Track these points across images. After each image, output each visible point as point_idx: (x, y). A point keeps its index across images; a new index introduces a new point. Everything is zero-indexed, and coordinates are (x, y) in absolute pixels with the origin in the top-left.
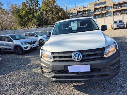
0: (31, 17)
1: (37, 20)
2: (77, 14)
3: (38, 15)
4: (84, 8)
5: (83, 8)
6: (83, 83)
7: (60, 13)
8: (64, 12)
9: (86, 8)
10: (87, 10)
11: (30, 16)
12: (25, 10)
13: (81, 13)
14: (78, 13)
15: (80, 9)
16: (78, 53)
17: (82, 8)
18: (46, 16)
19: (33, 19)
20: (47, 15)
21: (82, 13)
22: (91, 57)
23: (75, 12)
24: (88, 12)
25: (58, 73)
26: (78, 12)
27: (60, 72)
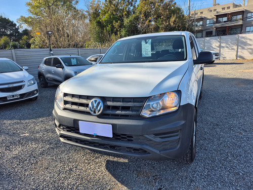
0: (118, 26)
1: (126, 32)
2: (215, 20)
3: (130, 21)
4: (235, 6)
5: (231, 8)
7: (173, 19)
9: (240, 6)
10: (242, 13)
11: (116, 25)
12: (109, 12)
13: (225, 19)
14: (217, 19)
15: (223, 9)
17: (228, 8)
19: (120, 29)
21: (228, 19)
22: (118, 112)
23: (211, 16)
24: (243, 16)
26: (218, 17)
27: (69, 129)
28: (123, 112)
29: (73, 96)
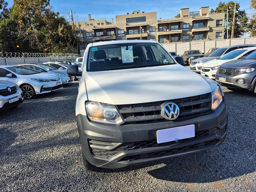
2: (94, 34)
3: (3, 26)
4: (108, 23)
5: (105, 24)
6: (163, 165)
8: (69, 28)
9: (111, 23)
10: (114, 29)
13: (101, 33)
15: (99, 24)
16: (173, 104)
17: (102, 24)
18: (25, 31)
20: (28, 30)
21: (104, 33)
22: (193, 111)
23: (89, 29)
24: (115, 32)
25: (135, 148)
26: (96, 31)
27: (138, 145)
28: (198, 111)
29: (133, 106)
